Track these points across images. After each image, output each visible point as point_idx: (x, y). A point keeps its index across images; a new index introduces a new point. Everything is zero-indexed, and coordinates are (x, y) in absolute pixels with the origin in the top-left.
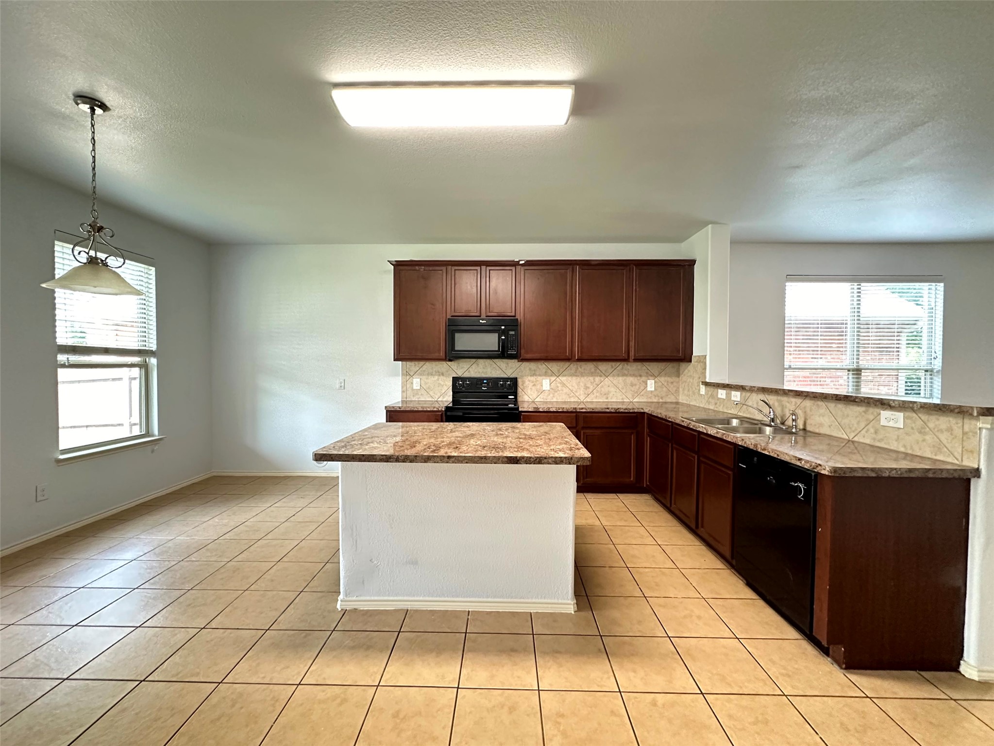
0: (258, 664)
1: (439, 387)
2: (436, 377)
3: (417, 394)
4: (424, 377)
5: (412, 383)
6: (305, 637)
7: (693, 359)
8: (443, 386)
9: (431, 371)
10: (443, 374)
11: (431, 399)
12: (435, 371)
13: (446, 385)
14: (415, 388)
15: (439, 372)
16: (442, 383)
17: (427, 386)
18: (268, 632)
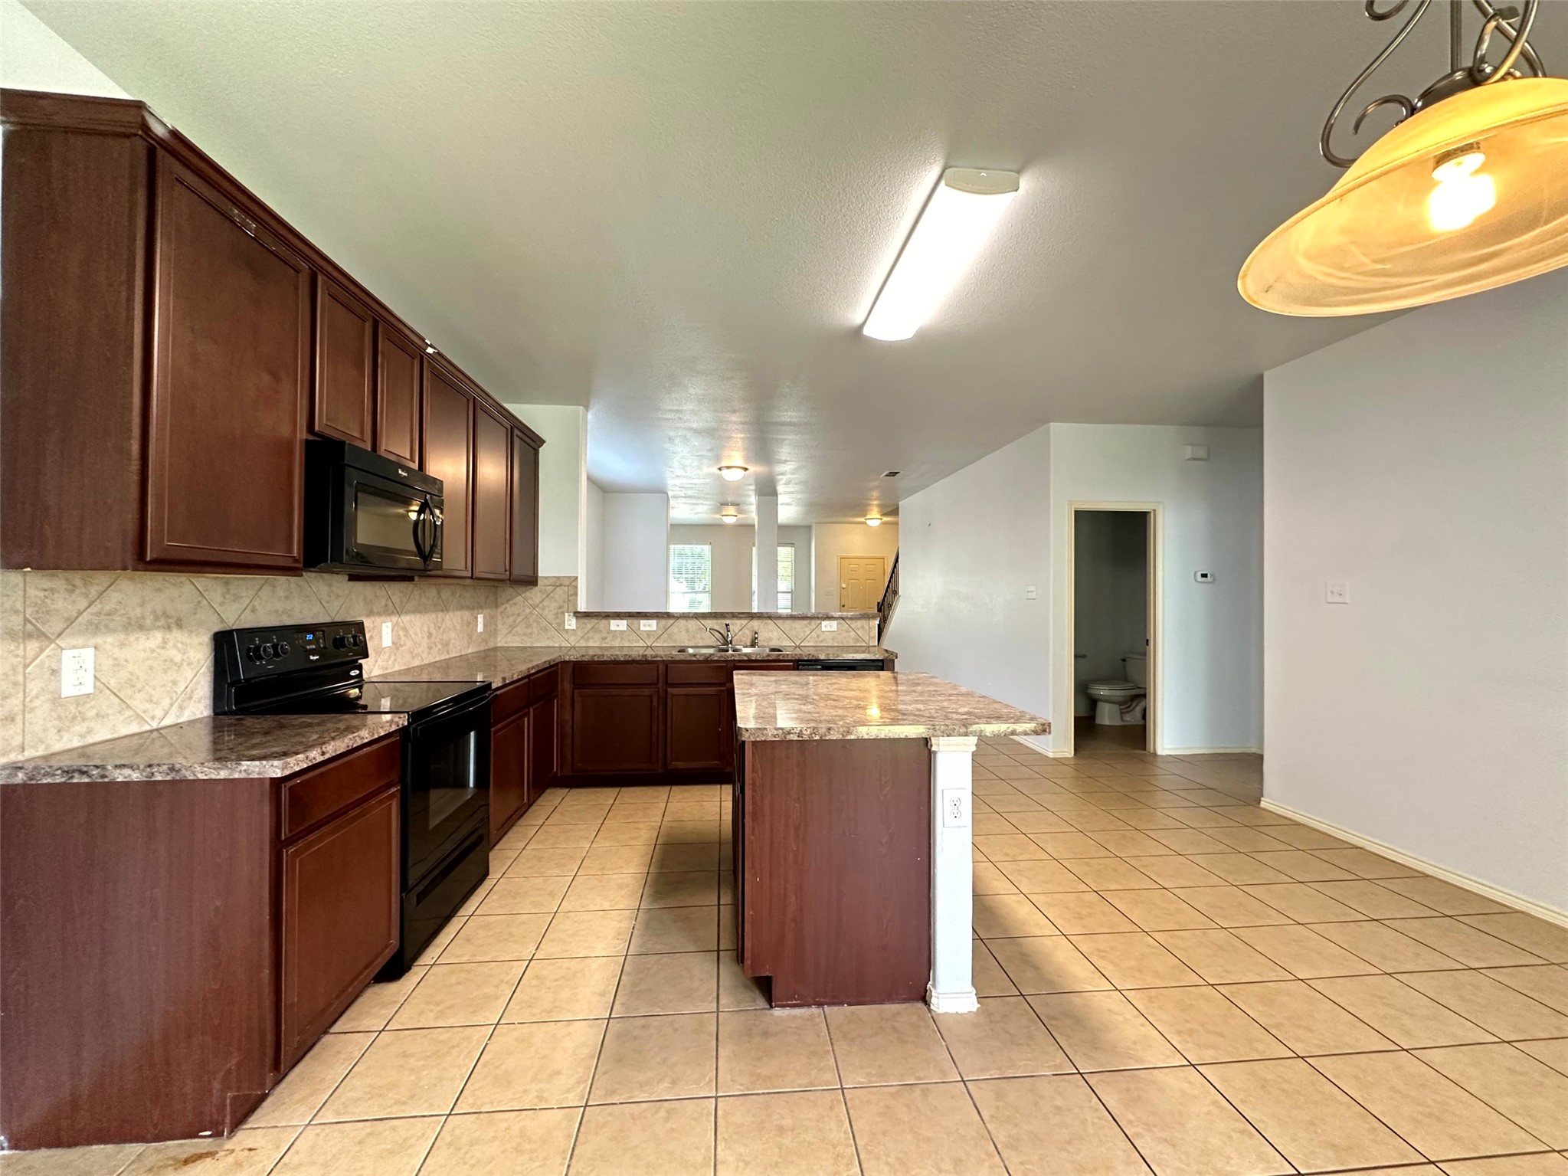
0: (1135, 1043)
1: (165, 671)
2: (158, 637)
3: (78, 717)
4: (109, 641)
5: (55, 672)
6: (1053, 1018)
7: (540, 582)
8: (179, 666)
9: (138, 611)
10: (180, 625)
11: (135, 728)
12: (154, 612)
13: (189, 664)
14: (68, 690)
15: (166, 615)
16: (178, 658)
17: (124, 674)
18: (1084, 1069)
